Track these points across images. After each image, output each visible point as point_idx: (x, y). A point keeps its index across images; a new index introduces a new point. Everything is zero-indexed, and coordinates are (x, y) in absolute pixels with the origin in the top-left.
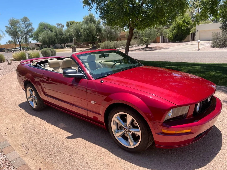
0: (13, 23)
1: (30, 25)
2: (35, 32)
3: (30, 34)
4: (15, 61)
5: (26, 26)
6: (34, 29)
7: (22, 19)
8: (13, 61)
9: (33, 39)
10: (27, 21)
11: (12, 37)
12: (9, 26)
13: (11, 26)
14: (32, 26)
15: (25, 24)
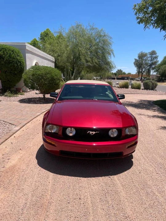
0: (142, 56)
1: (156, 57)
2: (159, 65)
3: (153, 66)
4: (120, 88)
5: (152, 59)
6: (158, 61)
7: (150, 53)
8: (119, 88)
9: (154, 71)
10: (154, 54)
11: (137, 68)
12: (137, 58)
13: (139, 59)
14: (157, 59)
15: (151, 57)
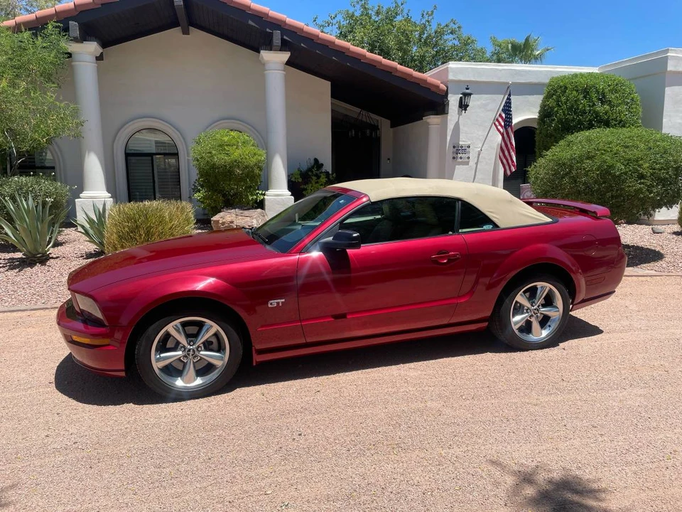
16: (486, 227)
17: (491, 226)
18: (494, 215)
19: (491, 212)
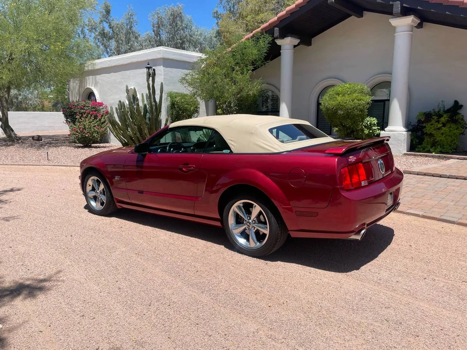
16: (224, 151)
17: (229, 151)
18: (232, 143)
19: (231, 140)
